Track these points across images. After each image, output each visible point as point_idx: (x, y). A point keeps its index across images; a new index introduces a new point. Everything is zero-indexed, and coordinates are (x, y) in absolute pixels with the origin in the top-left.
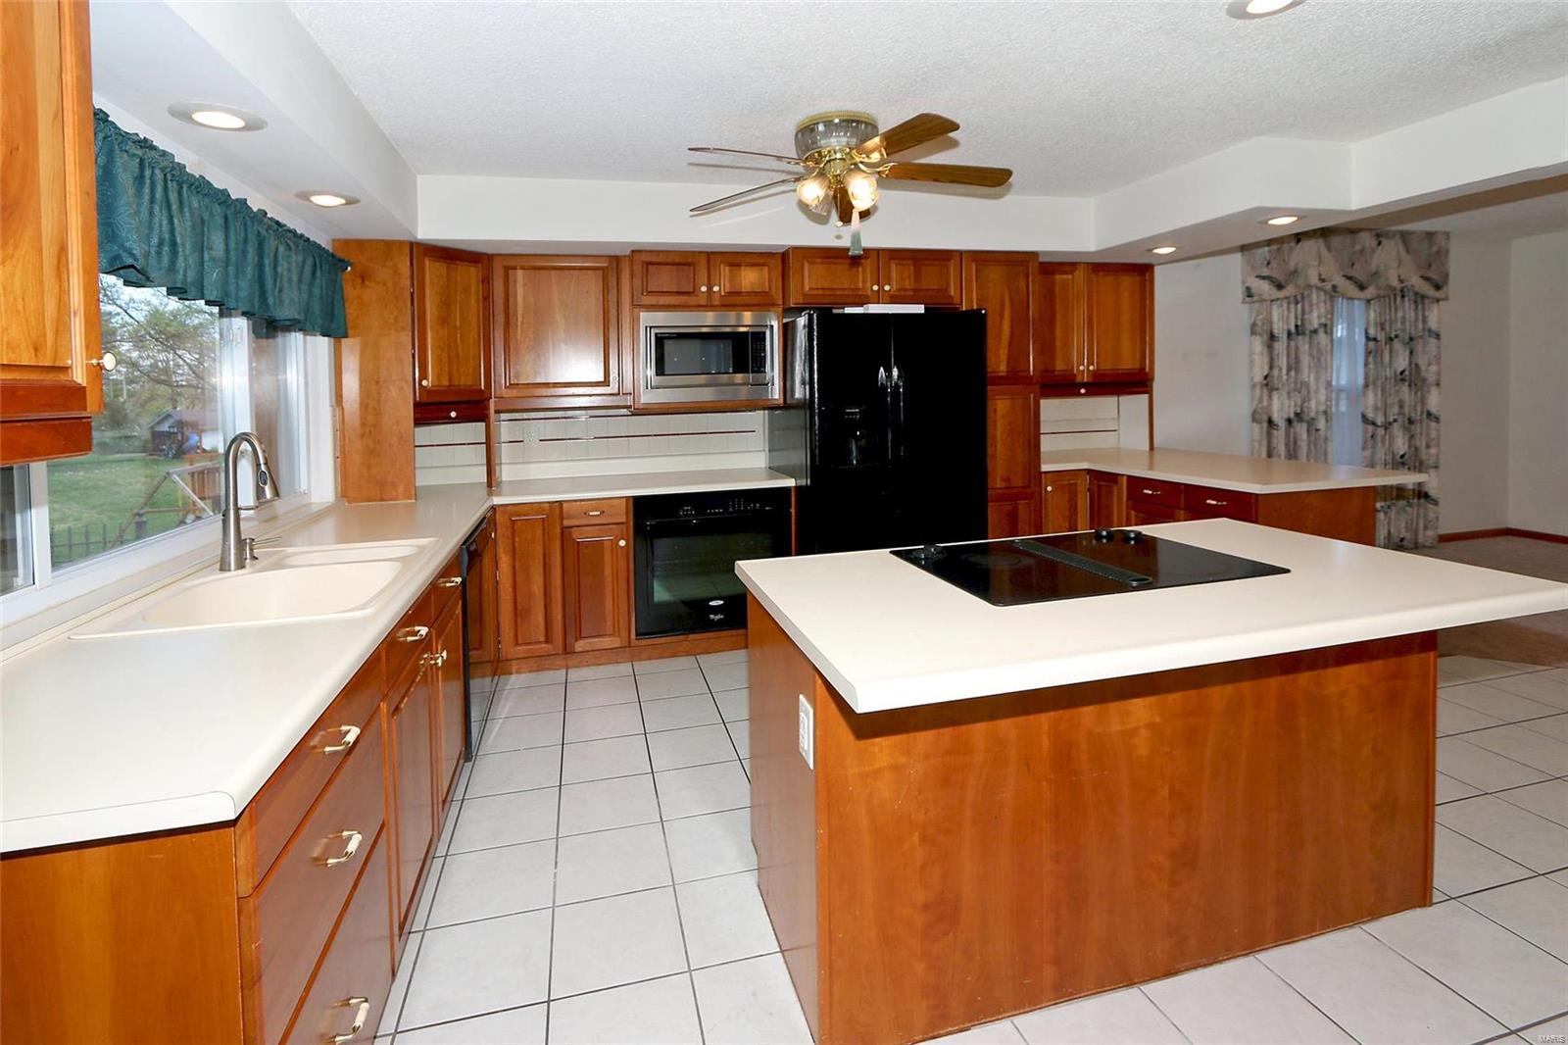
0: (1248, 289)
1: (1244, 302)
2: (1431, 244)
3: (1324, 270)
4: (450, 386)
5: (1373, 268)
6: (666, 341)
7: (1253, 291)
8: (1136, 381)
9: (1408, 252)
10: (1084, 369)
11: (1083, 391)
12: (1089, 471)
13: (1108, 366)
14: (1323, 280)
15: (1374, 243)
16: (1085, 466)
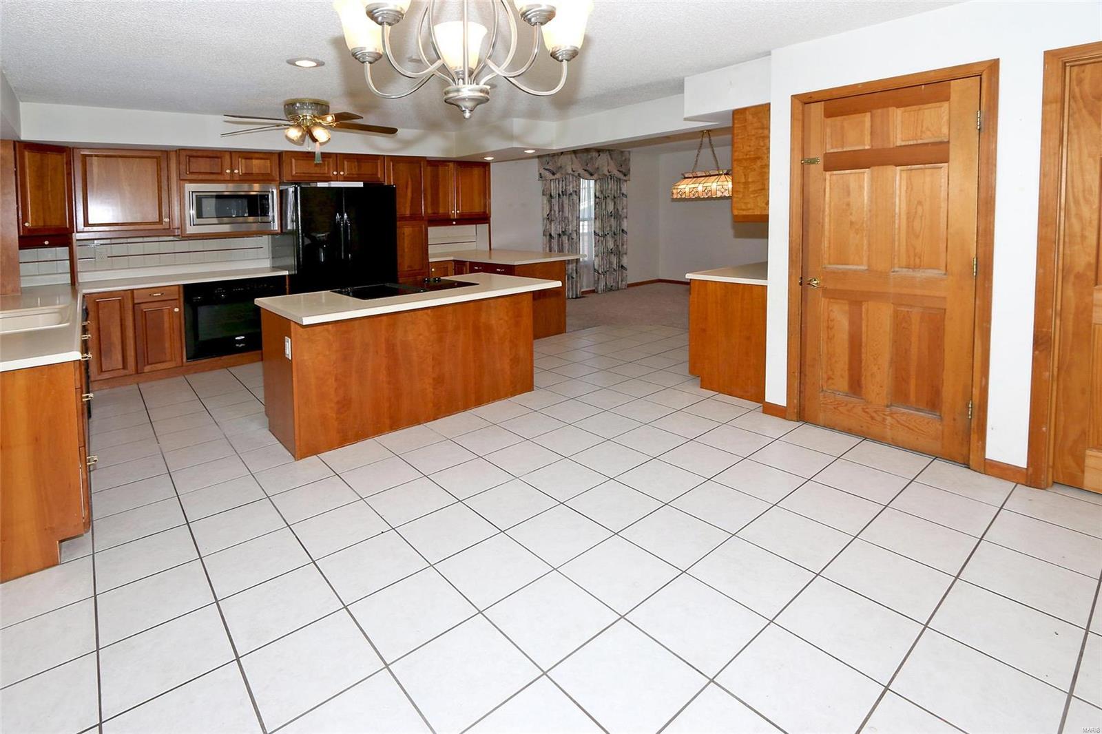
0: (540, 174)
1: (539, 180)
2: (622, 156)
3: (574, 167)
4: (44, 226)
5: (596, 166)
6: (203, 200)
7: (543, 175)
8: (482, 218)
9: (612, 159)
10: (454, 212)
11: (454, 223)
12: (454, 261)
13: (467, 210)
14: (574, 171)
15: (597, 155)
16: (452, 258)
